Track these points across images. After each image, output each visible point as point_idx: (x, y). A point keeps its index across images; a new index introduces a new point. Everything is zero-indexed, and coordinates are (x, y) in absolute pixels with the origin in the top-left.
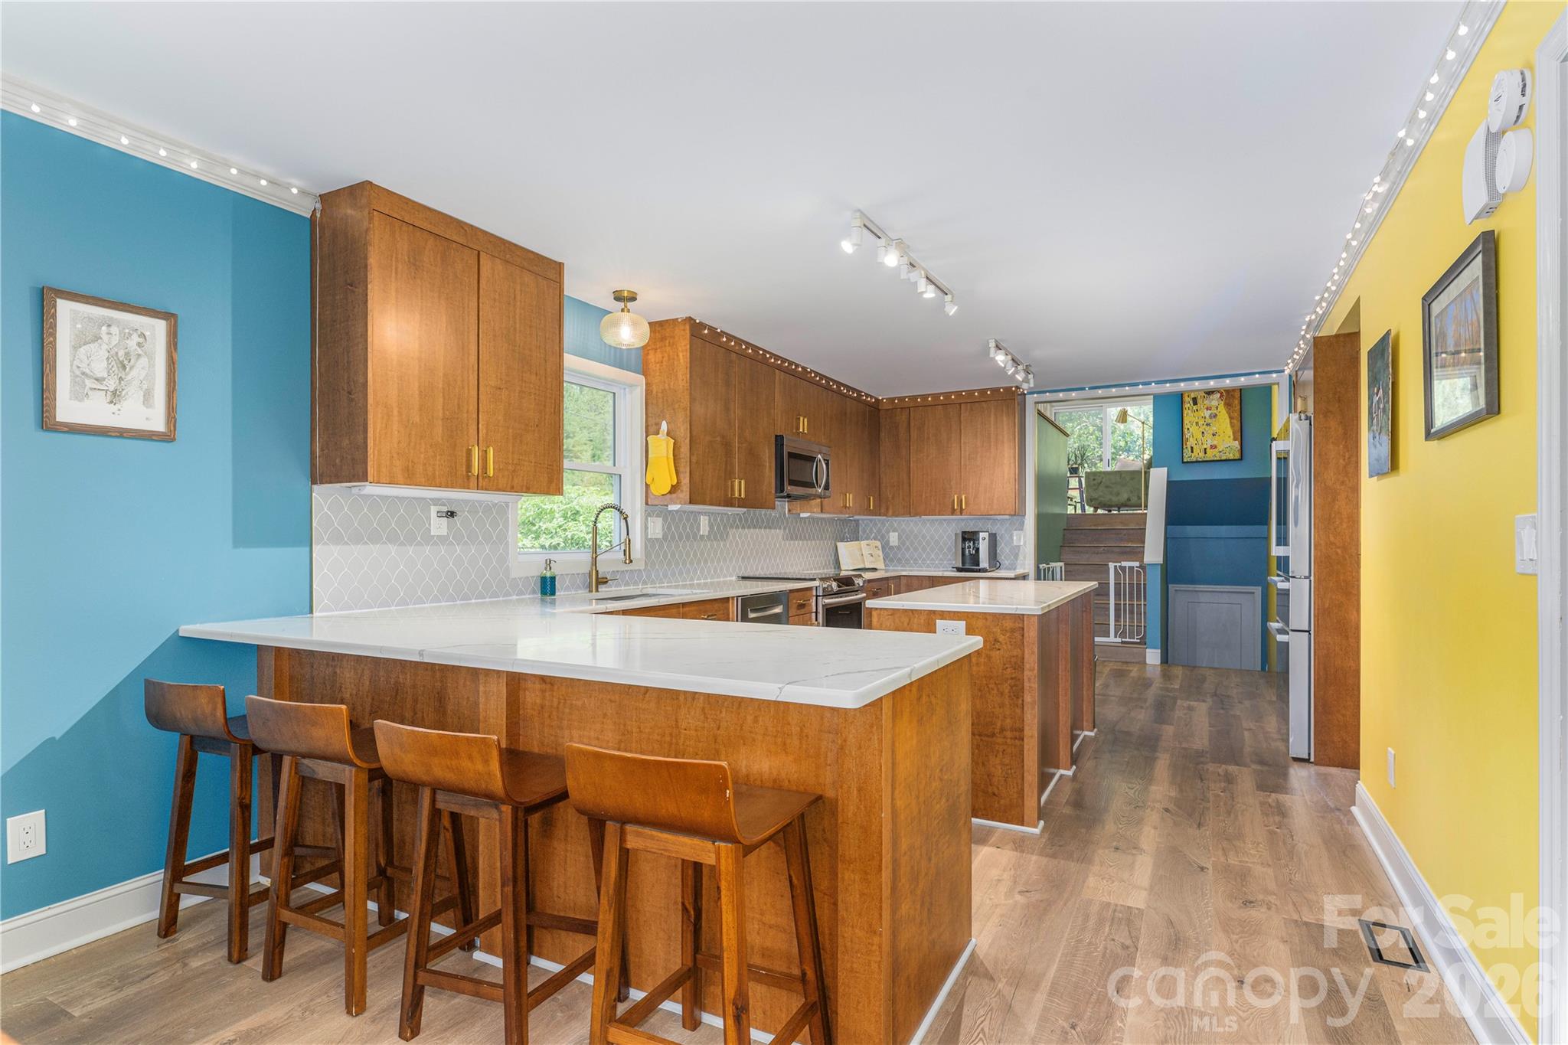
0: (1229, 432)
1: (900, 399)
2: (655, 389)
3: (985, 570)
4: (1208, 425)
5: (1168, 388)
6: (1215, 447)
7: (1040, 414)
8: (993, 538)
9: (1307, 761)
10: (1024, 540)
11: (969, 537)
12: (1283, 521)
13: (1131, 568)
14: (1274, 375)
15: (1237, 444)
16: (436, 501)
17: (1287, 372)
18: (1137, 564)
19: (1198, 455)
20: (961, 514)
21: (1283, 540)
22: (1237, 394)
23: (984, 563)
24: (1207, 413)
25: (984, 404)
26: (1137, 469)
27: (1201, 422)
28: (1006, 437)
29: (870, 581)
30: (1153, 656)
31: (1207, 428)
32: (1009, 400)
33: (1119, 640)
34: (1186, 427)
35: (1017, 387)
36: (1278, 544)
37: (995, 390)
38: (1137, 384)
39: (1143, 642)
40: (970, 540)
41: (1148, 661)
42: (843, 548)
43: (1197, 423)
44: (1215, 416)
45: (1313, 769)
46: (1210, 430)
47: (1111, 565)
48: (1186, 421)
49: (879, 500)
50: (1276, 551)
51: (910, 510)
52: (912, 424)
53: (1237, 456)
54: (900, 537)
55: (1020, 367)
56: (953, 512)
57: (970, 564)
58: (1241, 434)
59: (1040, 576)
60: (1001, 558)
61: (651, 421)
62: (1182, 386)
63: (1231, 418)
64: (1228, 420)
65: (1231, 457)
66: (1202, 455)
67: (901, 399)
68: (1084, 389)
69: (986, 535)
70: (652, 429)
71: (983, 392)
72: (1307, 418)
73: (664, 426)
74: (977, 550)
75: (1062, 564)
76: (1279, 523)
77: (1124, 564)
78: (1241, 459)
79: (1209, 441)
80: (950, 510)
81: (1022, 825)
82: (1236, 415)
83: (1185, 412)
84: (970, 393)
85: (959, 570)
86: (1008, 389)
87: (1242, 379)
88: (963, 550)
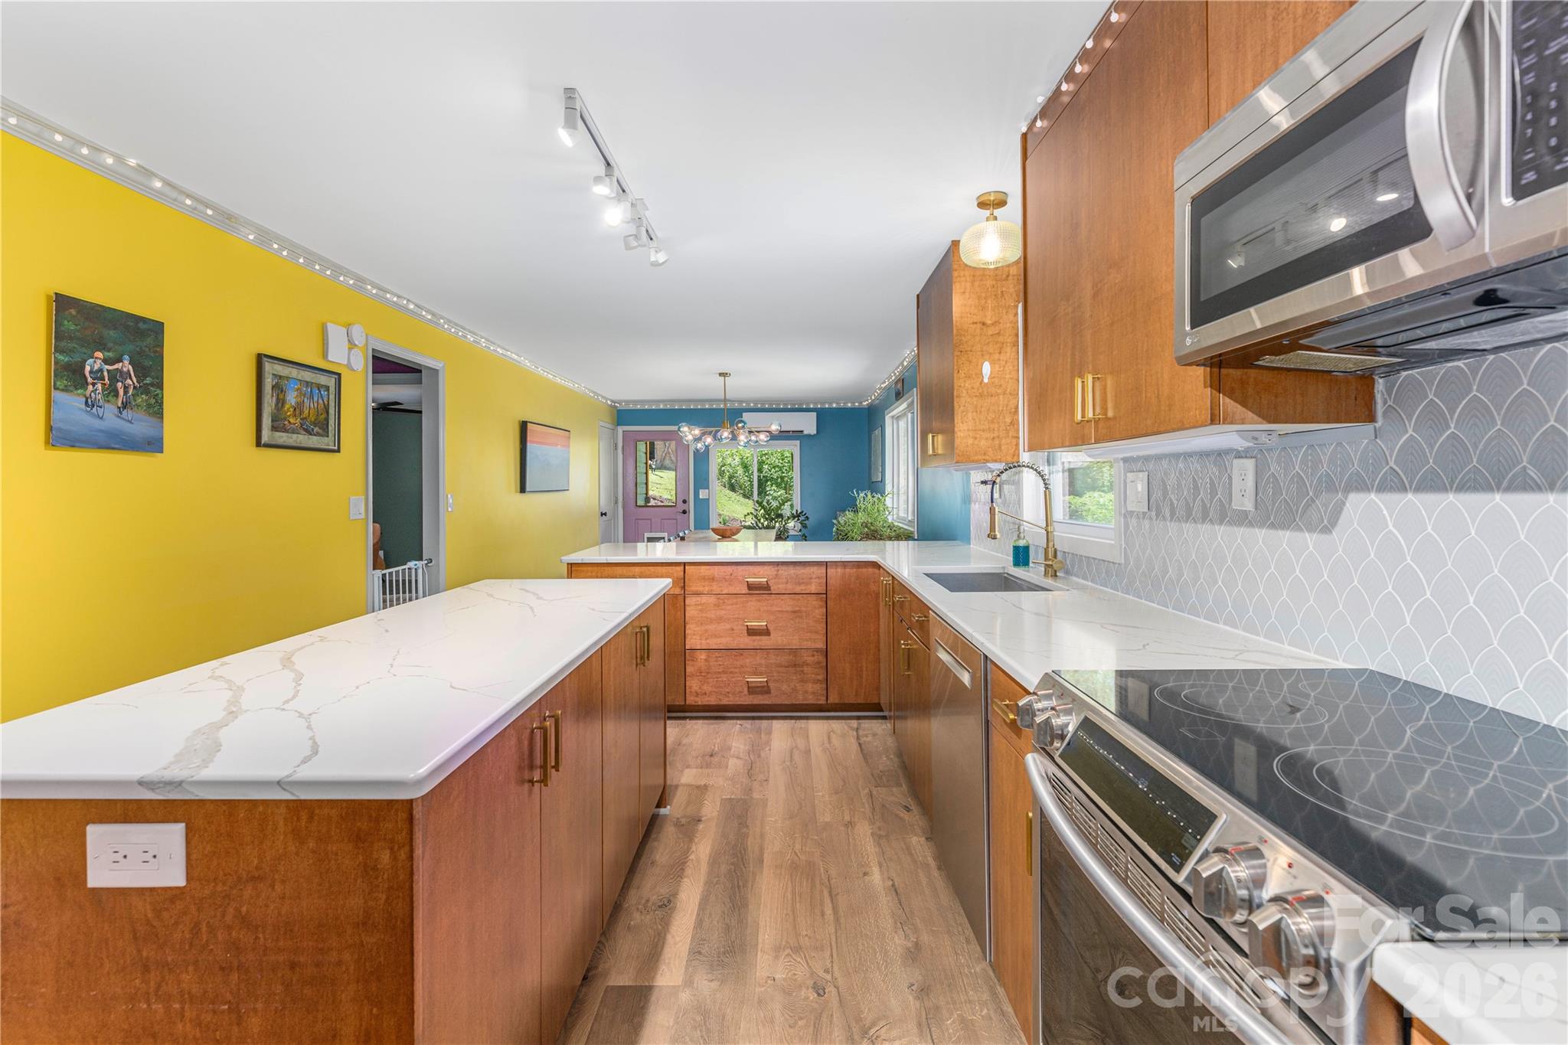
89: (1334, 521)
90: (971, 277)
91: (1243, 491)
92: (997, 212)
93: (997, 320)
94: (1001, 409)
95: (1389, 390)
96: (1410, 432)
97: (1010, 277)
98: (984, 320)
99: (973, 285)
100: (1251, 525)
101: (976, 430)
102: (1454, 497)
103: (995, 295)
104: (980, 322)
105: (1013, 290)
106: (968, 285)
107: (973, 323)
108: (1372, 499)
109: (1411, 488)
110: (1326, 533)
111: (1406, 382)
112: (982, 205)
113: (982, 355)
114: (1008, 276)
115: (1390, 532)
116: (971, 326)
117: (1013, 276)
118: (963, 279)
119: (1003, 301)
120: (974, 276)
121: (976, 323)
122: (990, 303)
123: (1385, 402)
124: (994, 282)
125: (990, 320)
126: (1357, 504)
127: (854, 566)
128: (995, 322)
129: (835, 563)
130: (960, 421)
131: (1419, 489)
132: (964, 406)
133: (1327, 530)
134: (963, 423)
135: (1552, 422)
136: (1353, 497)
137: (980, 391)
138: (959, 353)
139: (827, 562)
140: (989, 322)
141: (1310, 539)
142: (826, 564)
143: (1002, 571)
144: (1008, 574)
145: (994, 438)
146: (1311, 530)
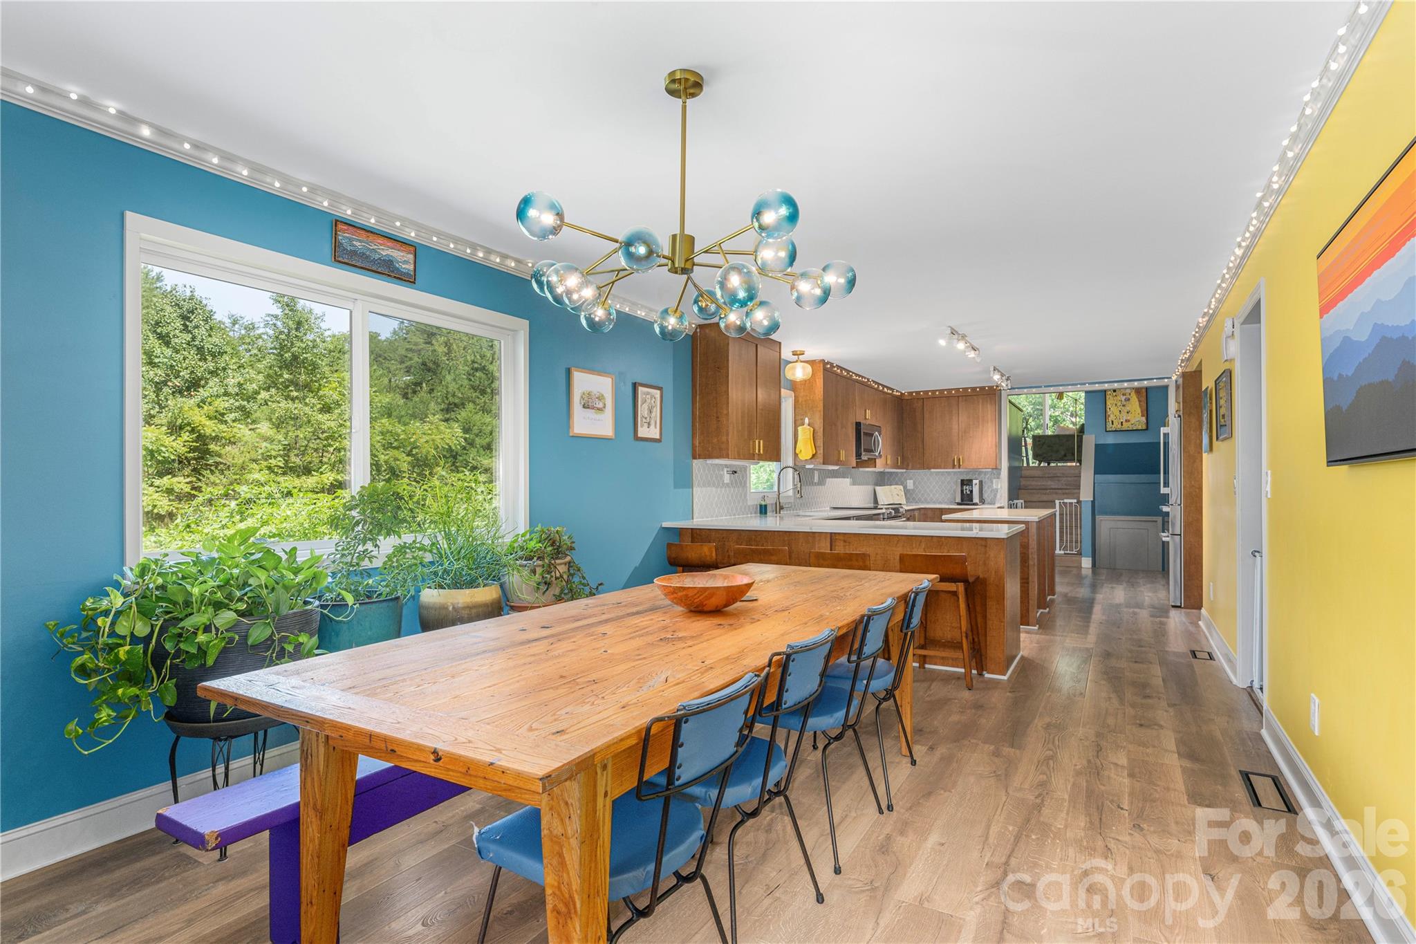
0: (1139, 411)
1: (916, 392)
2: (800, 400)
3: (976, 504)
4: (1124, 406)
5: (1097, 387)
6: (1129, 421)
7: (1010, 402)
8: (981, 482)
9: (1180, 607)
10: (1001, 485)
11: (966, 483)
12: (1166, 472)
13: (1071, 504)
14: (1166, 380)
15: (1144, 419)
16: (726, 466)
17: (1174, 378)
18: (1075, 501)
19: (1117, 426)
20: (959, 467)
21: (1166, 484)
22: (1144, 390)
23: (976, 499)
24: (1123, 398)
25: (975, 397)
26: (1071, 433)
27: (1119, 404)
28: (989, 416)
29: (908, 510)
30: (1086, 563)
31: (1123, 408)
32: (990, 394)
33: (1062, 552)
34: (1108, 407)
35: (997, 386)
36: (1164, 487)
37: (982, 388)
38: (1076, 384)
39: (1080, 554)
40: (967, 485)
41: (1083, 566)
42: (880, 490)
43: (1116, 405)
44: (1129, 400)
45: (1183, 610)
46: (1125, 410)
47: (1057, 502)
48: (1108, 403)
49: (903, 458)
50: (1163, 490)
51: (925, 465)
52: (925, 409)
53: (1144, 427)
54: (914, 483)
55: (1004, 378)
56: (954, 467)
57: (967, 499)
58: (1146, 413)
59: (1010, 507)
60: (985, 496)
61: (799, 418)
62: (1106, 386)
63: (1140, 401)
64: (1137, 403)
65: (1140, 428)
66: (1119, 426)
67: (918, 393)
68: (1041, 387)
69: (977, 481)
70: (798, 423)
71: (974, 389)
72: (1179, 416)
73: (807, 420)
74: (971, 491)
75: (1022, 501)
76: (1165, 473)
77: (1066, 501)
78: (1147, 429)
79: (1124, 417)
80: (951, 465)
81: (1028, 625)
82: (1144, 399)
83: (1108, 397)
84: (965, 389)
85: (958, 504)
86: (991, 388)
87: (1145, 382)
88: (962, 491)
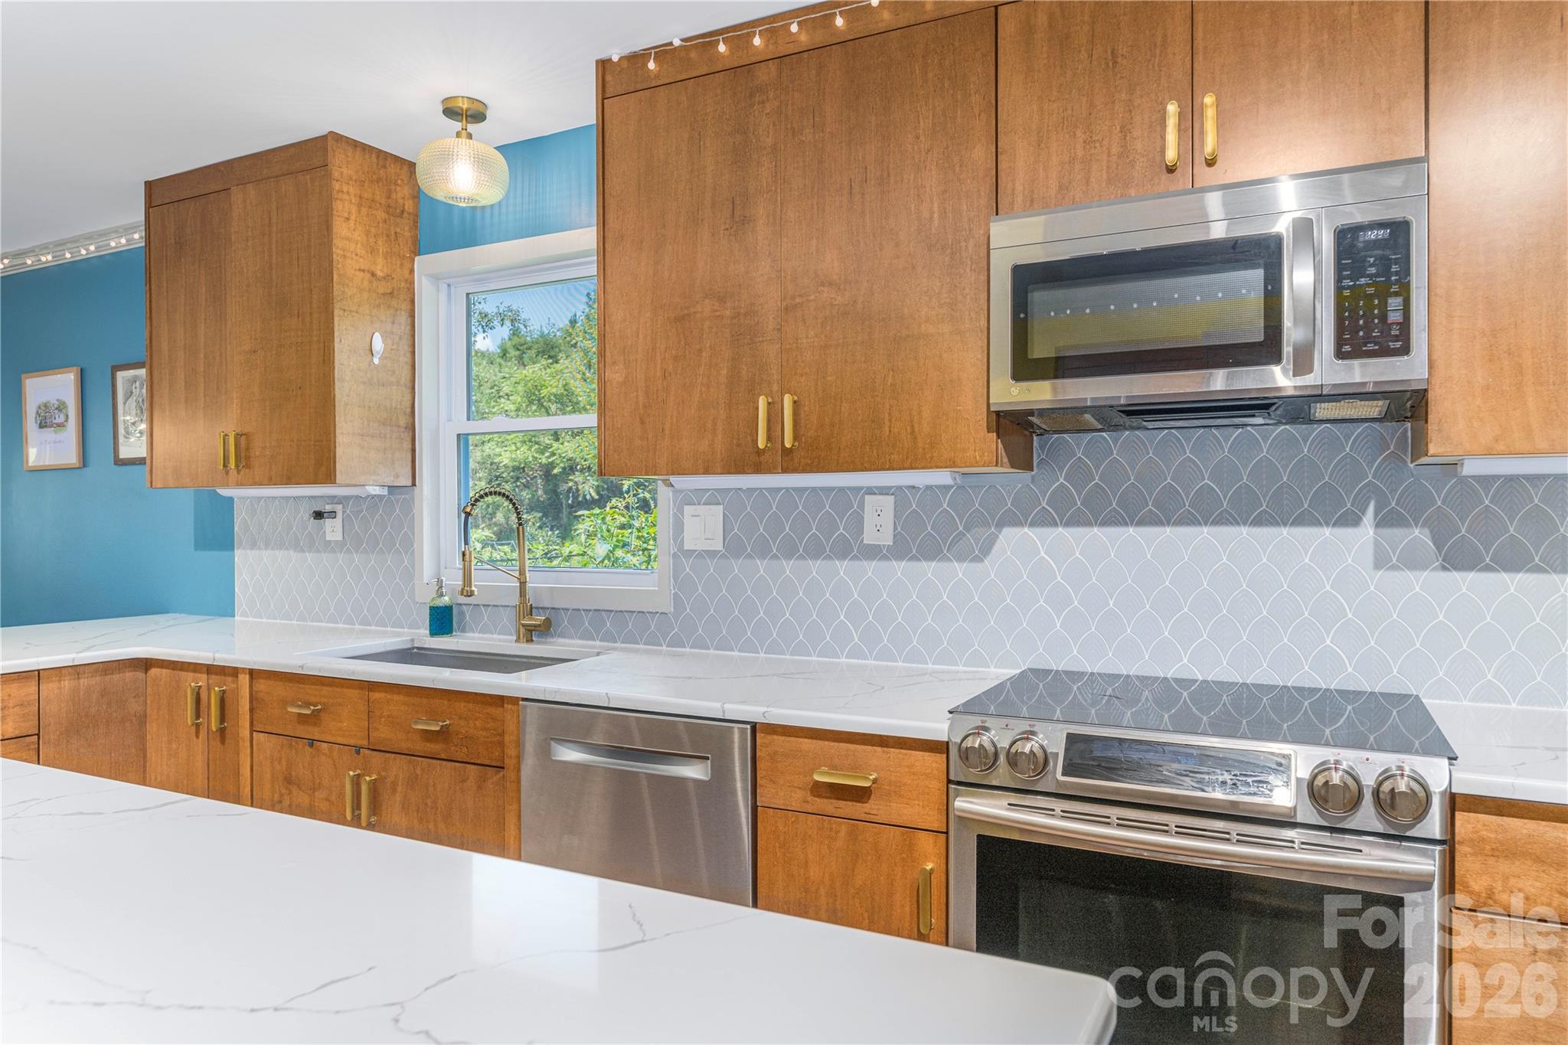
89: (986, 550)
90: (358, 199)
91: (878, 526)
92: (471, 128)
93: (389, 273)
94: (394, 405)
95: (1042, 447)
96: (1062, 480)
97: (405, 215)
98: (373, 268)
99: (359, 211)
100: (885, 558)
101: (363, 435)
102: (1098, 530)
103: (388, 236)
104: (368, 271)
105: (409, 234)
106: (354, 209)
107: (360, 270)
108: (1025, 532)
109: (1061, 523)
110: (977, 562)
111: (1057, 443)
112: (450, 112)
113: (372, 322)
114: (403, 212)
115: (1043, 558)
116: (357, 273)
117: (409, 214)
118: (346, 197)
119: (397, 246)
120: (360, 197)
121: (364, 271)
122: (382, 246)
123: (1039, 456)
124: (386, 216)
125: (382, 271)
126: (1011, 538)
127: (96, 671)
128: (388, 276)
129: (58, 671)
130: (343, 418)
131: (1068, 524)
132: (348, 396)
133: (978, 559)
134: (346, 423)
135: (1169, 481)
136: (1008, 532)
137: (369, 376)
138: (341, 313)
139: (39, 671)
140: (380, 274)
141: (960, 570)
142: (38, 675)
143: (409, 646)
144: (418, 648)
145: (385, 449)
146: (960, 559)
